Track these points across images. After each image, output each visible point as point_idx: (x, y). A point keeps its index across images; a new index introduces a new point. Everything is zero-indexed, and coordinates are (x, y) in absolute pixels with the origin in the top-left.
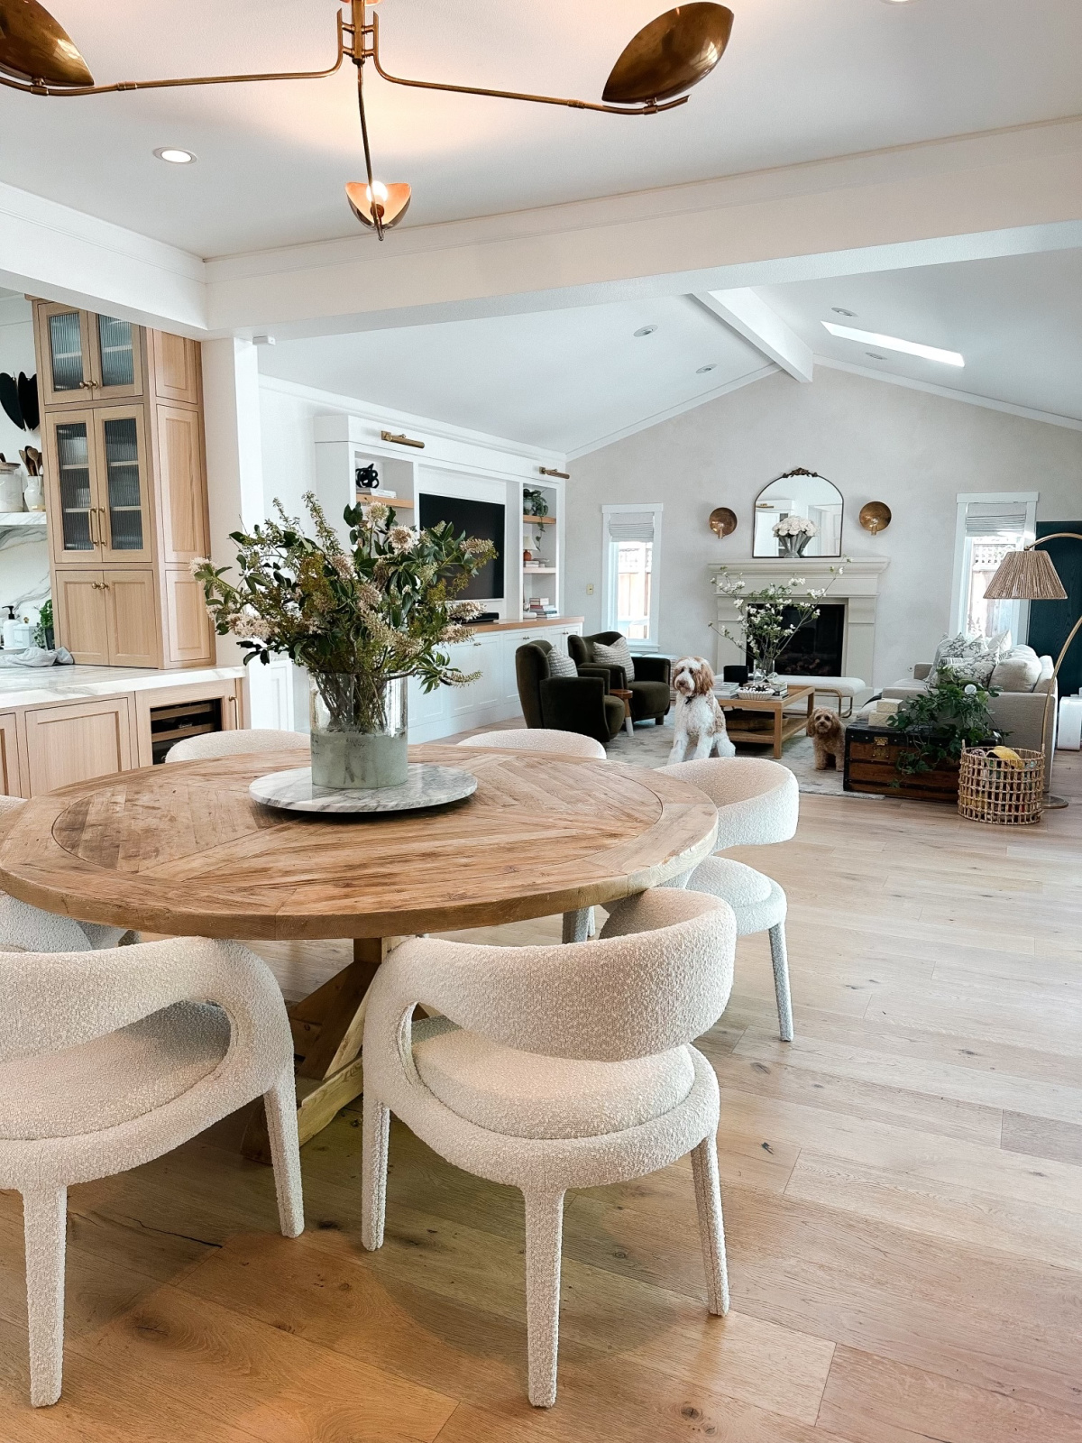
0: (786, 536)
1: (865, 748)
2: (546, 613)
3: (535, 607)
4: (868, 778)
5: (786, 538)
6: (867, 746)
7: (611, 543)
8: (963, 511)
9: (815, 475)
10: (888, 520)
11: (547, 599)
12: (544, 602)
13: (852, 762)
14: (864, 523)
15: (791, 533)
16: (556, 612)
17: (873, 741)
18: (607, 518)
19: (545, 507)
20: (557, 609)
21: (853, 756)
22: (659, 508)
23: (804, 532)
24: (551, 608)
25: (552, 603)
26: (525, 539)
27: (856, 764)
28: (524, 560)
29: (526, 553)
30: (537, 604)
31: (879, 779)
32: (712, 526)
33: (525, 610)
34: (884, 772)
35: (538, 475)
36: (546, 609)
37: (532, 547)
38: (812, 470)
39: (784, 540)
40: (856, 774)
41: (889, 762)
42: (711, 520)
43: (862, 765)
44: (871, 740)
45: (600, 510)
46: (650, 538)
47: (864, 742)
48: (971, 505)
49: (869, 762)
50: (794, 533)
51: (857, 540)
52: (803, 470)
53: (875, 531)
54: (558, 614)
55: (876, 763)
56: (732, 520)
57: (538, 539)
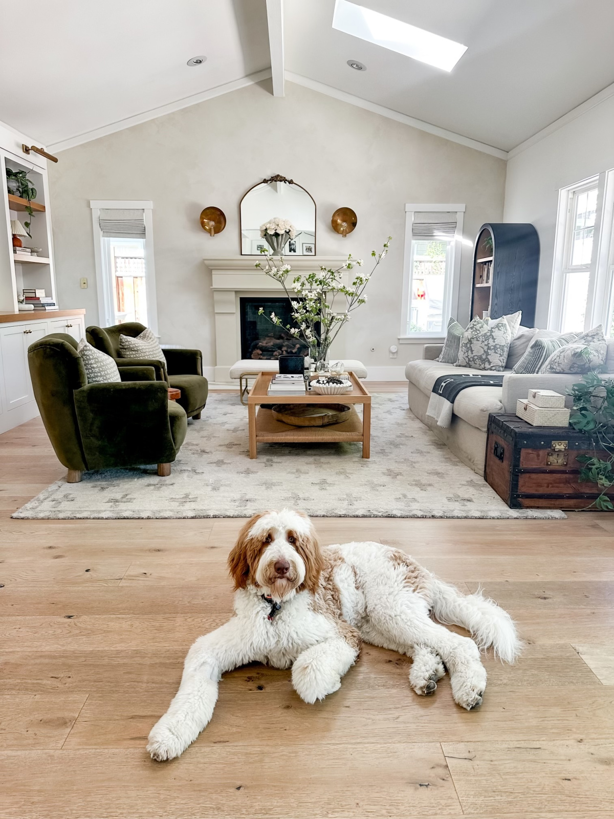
0: (273, 235)
1: (538, 455)
2: (43, 305)
3: (31, 299)
4: (542, 491)
5: (274, 237)
6: (541, 453)
7: (102, 239)
8: (411, 219)
9: (291, 182)
10: (354, 224)
11: (43, 291)
12: (40, 293)
13: (523, 472)
14: (335, 227)
15: (278, 232)
16: (54, 305)
17: (550, 446)
18: (96, 214)
19: (32, 189)
20: (54, 301)
21: (524, 465)
22: (149, 205)
23: (288, 233)
24: (48, 300)
25: (48, 295)
26: (13, 223)
27: (528, 475)
28: (14, 246)
29: (15, 237)
30: (33, 295)
31: (555, 491)
32: (203, 224)
33: (20, 302)
34: (560, 483)
35: (21, 153)
36: (43, 301)
37: (22, 231)
38: (289, 178)
39: (271, 239)
40: (526, 485)
41: (568, 469)
42: (202, 218)
43: (534, 476)
44: (549, 445)
45: (89, 205)
46: (142, 233)
47: (536, 448)
48: (416, 214)
49: (544, 472)
50: (281, 232)
51: (329, 242)
52: (281, 177)
53: (345, 234)
54: (56, 307)
55: (552, 472)
56: (222, 220)
57: (27, 225)
